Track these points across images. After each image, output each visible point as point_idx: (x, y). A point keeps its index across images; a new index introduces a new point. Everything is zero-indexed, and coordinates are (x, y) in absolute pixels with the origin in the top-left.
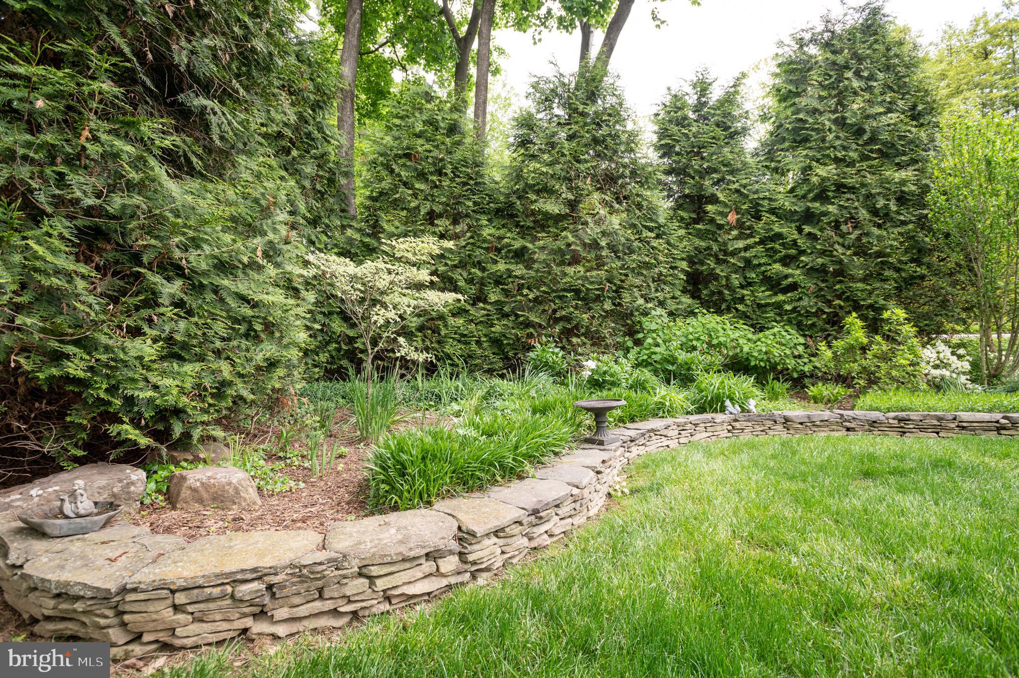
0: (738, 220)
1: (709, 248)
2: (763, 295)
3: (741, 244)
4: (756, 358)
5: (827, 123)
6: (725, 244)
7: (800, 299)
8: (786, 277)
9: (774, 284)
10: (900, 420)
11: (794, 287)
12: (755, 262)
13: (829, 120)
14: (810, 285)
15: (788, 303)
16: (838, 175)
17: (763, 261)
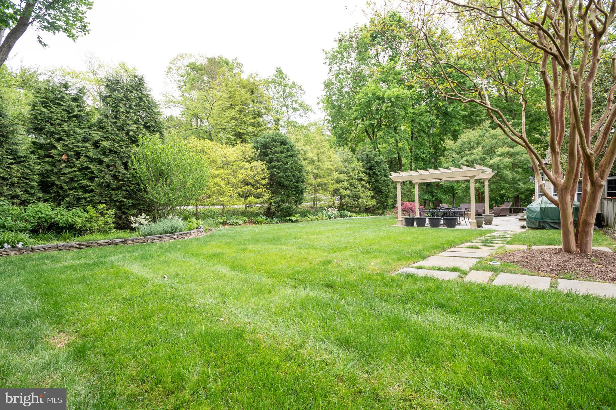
0: (68, 159)
1: (52, 170)
2: (80, 193)
3: (66, 171)
4: (61, 223)
5: (109, 123)
6: (61, 169)
7: (94, 196)
8: (90, 186)
9: (85, 189)
10: (80, 244)
11: (92, 191)
12: (75, 179)
13: (111, 122)
14: (98, 190)
15: (89, 197)
16: (111, 146)
17: (80, 178)
